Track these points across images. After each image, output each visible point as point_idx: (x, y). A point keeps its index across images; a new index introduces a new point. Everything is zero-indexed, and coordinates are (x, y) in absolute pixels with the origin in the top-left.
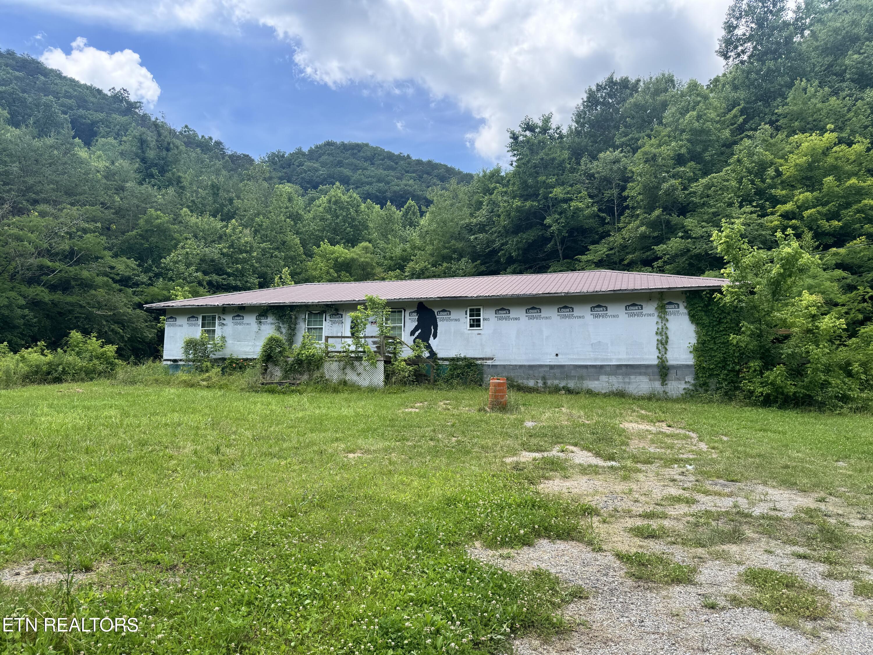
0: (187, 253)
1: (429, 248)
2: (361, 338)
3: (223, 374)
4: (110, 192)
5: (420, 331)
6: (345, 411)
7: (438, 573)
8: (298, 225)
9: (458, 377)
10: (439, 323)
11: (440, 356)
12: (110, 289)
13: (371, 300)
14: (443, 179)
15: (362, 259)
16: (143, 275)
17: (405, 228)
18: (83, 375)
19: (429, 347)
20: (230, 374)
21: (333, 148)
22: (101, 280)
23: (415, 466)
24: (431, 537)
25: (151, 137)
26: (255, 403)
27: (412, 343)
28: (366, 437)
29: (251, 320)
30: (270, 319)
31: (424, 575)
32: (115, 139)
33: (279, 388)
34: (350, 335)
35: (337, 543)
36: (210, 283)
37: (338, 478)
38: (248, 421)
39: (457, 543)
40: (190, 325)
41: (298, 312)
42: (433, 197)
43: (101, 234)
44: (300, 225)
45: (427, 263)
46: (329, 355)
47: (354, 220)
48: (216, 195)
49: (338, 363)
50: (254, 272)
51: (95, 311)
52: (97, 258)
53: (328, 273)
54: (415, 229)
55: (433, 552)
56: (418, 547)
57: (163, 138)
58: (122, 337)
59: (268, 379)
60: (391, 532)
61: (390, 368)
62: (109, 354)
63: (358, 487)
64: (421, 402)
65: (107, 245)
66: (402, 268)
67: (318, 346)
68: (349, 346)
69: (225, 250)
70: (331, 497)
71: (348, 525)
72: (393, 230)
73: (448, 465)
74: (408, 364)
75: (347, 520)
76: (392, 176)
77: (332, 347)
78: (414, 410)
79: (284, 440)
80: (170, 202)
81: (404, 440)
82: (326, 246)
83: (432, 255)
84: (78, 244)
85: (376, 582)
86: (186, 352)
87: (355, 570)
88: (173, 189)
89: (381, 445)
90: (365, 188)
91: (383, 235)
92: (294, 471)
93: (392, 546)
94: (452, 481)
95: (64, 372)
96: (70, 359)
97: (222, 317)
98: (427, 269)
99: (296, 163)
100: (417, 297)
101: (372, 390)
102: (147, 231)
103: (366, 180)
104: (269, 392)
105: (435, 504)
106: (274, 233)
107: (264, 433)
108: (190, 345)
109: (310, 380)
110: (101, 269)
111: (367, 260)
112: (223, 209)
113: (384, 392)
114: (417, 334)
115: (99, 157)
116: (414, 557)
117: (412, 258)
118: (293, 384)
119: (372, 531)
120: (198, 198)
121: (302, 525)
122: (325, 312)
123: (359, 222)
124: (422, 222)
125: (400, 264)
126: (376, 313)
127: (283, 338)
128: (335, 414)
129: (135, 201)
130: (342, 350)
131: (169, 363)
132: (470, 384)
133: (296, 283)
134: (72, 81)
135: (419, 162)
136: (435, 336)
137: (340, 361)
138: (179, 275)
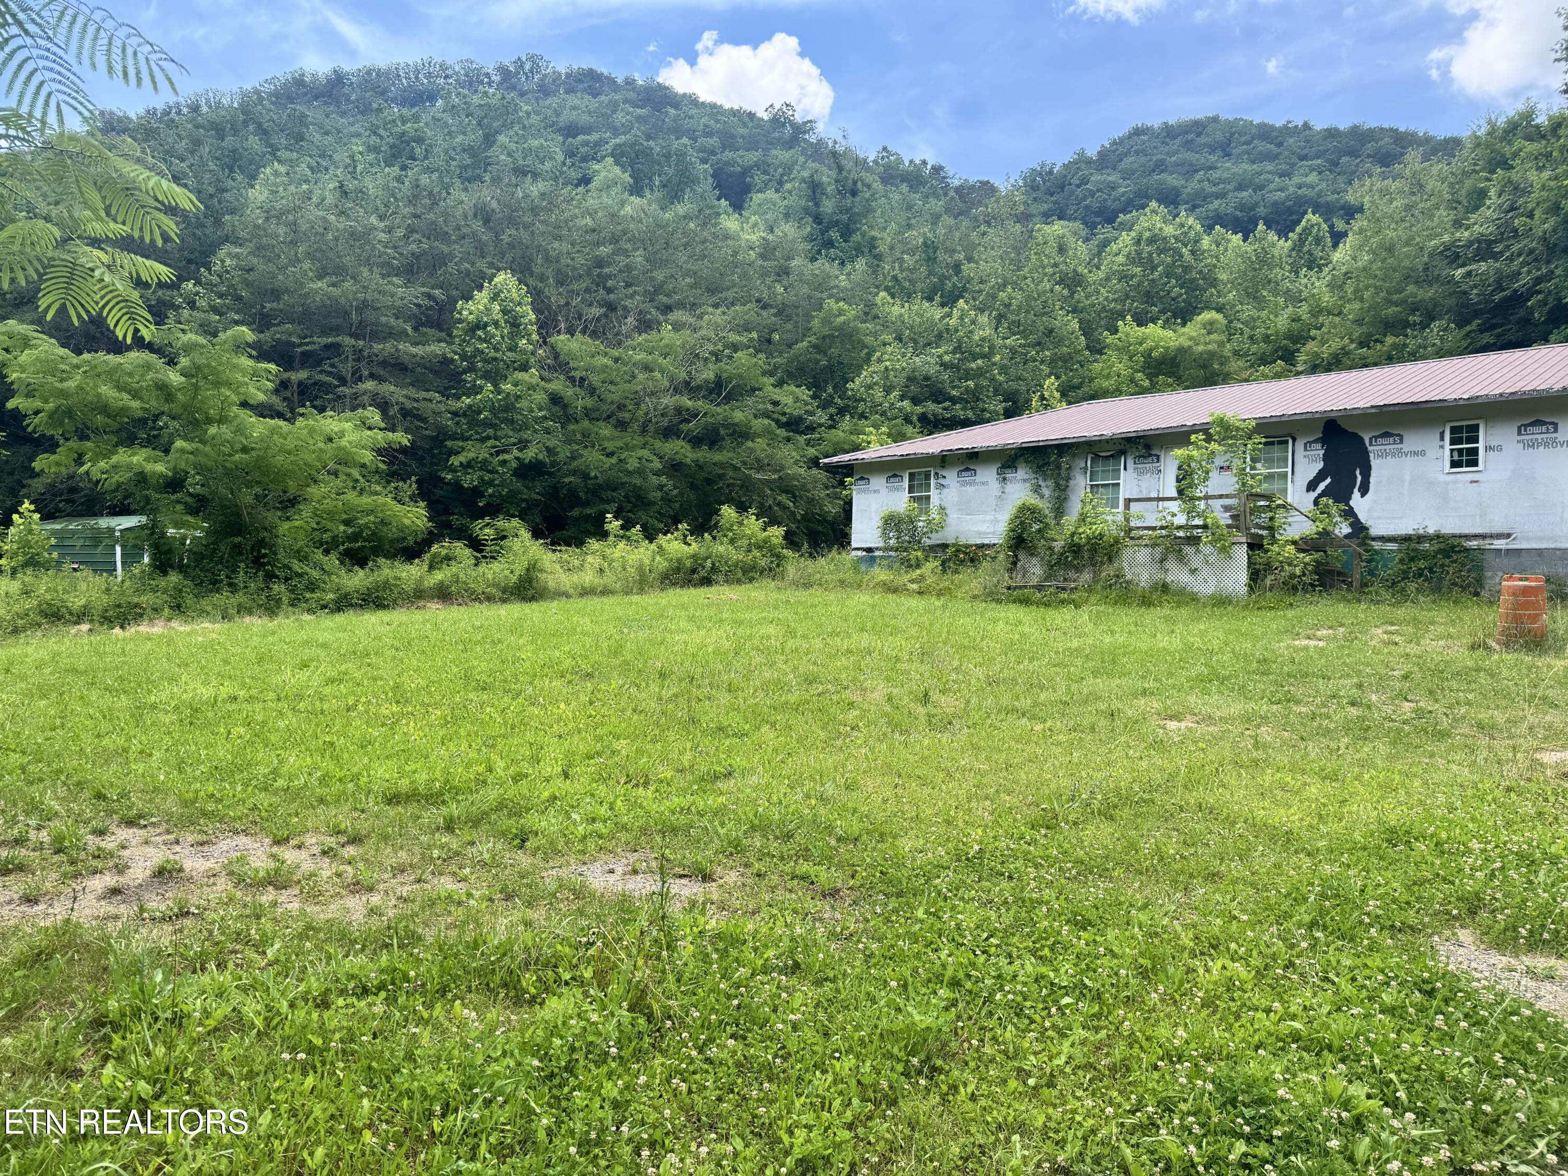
0: (886, 369)
1: (1353, 309)
2: (1199, 499)
3: (944, 571)
4: (768, 281)
5: (1328, 480)
6: (1163, 641)
7: (1363, 987)
8: (1076, 296)
9: (1420, 575)
10: (1375, 463)
11: (1374, 532)
12: (773, 437)
13: (1222, 422)
14: (1386, 159)
15: (1201, 348)
16: (819, 412)
17: (1297, 273)
18: (740, 574)
19: (1349, 513)
20: (956, 572)
21: (1145, 138)
22: (759, 424)
23: (1313, 755)
24: (1347, 908)
25: (827, 176)
26: (995, 621)
27: (1311, 506)
28: (1206, 692)
29: (988, 475)
30: (1022, 473)
31: (1327, 986)
32: (777, 191)
33: (1038, 595)
34: (1175, 494)
35: (1134, 891)
36: (923, 418)
37: (1144, 764)
38: (981, 650)
39: (1411, 928)
40: (892, 490)
41: (1074, 456)
42: (1362, 197)
43: (758, 351)
44: (1080, 295)
45: (1347, 341)
46: (1133, 534)
47: (1187, 269)
48: (931, 260)
49: (1149, 550)
50: (996, 392)
51: (752, 473)
52: (754, 389)
53: (1132, 380)
54: (1320, 270)
55: (1352, 940)
56: (1313, 925)
57: (844, 173)
58: (793, 514)
59: (1019, 580)
60: (1253, 885)
61: (1260, 557)
62: (775, 541)
63: (1186, 787)
64: (1331, 628)
65: (766, 367)
66: (1289, 357)
67: (1110, 518)
68: (1174, 515)
69: (947, 358)
70: (1127, 800)
71: (1162, 859)
72: (1269, 281)
73: (1390, 758)
74: (1300, 550)
75: (1159, 848)
76: (1269, 172)
77: (1140, 517)
78: (1312, 643)
79: (1042, 687)
80: (858, 284)
81: (1289, 701)
82: (1128, 329)
83: (1359, 322)
84: (728, 368)
85: (1215, 983)
86: (885, 535)
87: (1169, 950)
88: (864, 261)
89: (1236, 708)
90: (1211, 207)
91: (1248, 295)
92: (1059, 744)
93: (1254, 913)
94: (1402, 792)
95: (714, 569)
96: (721, 549)
97: (941, 472)
98: (1347, 353)
99: (1075, 181)
100: (1322, 409)
101: (1221, 601)
102: (824, 338)
103: (1214, 189)
104: (1021, 602)
105: (1357, 836)
106: (1031, 316)
107: (1006, 673)
108: (892, 522)
109: (1095, 580)
110: (761, 406)
111: (1210, 347)
112: (943, 284)
113: (1247, 606)
114: (1322, 486)
115: (755, 225)
116: (1304, 945)
117: (1313, 332)
118: (1064, 589)
119: (1213, 877)
120: (902, 271)
121: (1066, 845)
122: (1124, 452)
123: (1201, 272)
124: (1337, 256)
125: (1286, 349)
126: (1231, 449)
127: (1044, 505)
128: (1144, 646)
129: (805, 290)
130: (1159, 524)
131: (860, 553)
132: (1450, 590)
133: (1070, 403)
134: (713, 106)
135: (1332, 133)
136: (1364, 490)
137: (1154, 546)
138: (875, 408)
